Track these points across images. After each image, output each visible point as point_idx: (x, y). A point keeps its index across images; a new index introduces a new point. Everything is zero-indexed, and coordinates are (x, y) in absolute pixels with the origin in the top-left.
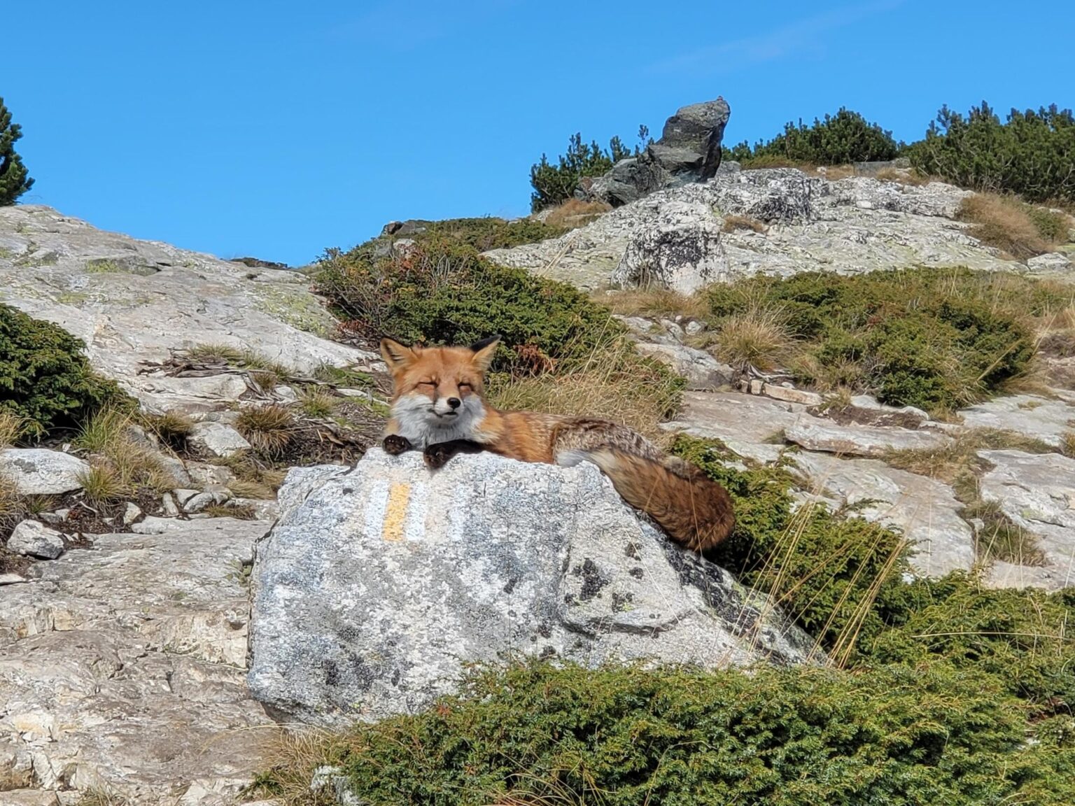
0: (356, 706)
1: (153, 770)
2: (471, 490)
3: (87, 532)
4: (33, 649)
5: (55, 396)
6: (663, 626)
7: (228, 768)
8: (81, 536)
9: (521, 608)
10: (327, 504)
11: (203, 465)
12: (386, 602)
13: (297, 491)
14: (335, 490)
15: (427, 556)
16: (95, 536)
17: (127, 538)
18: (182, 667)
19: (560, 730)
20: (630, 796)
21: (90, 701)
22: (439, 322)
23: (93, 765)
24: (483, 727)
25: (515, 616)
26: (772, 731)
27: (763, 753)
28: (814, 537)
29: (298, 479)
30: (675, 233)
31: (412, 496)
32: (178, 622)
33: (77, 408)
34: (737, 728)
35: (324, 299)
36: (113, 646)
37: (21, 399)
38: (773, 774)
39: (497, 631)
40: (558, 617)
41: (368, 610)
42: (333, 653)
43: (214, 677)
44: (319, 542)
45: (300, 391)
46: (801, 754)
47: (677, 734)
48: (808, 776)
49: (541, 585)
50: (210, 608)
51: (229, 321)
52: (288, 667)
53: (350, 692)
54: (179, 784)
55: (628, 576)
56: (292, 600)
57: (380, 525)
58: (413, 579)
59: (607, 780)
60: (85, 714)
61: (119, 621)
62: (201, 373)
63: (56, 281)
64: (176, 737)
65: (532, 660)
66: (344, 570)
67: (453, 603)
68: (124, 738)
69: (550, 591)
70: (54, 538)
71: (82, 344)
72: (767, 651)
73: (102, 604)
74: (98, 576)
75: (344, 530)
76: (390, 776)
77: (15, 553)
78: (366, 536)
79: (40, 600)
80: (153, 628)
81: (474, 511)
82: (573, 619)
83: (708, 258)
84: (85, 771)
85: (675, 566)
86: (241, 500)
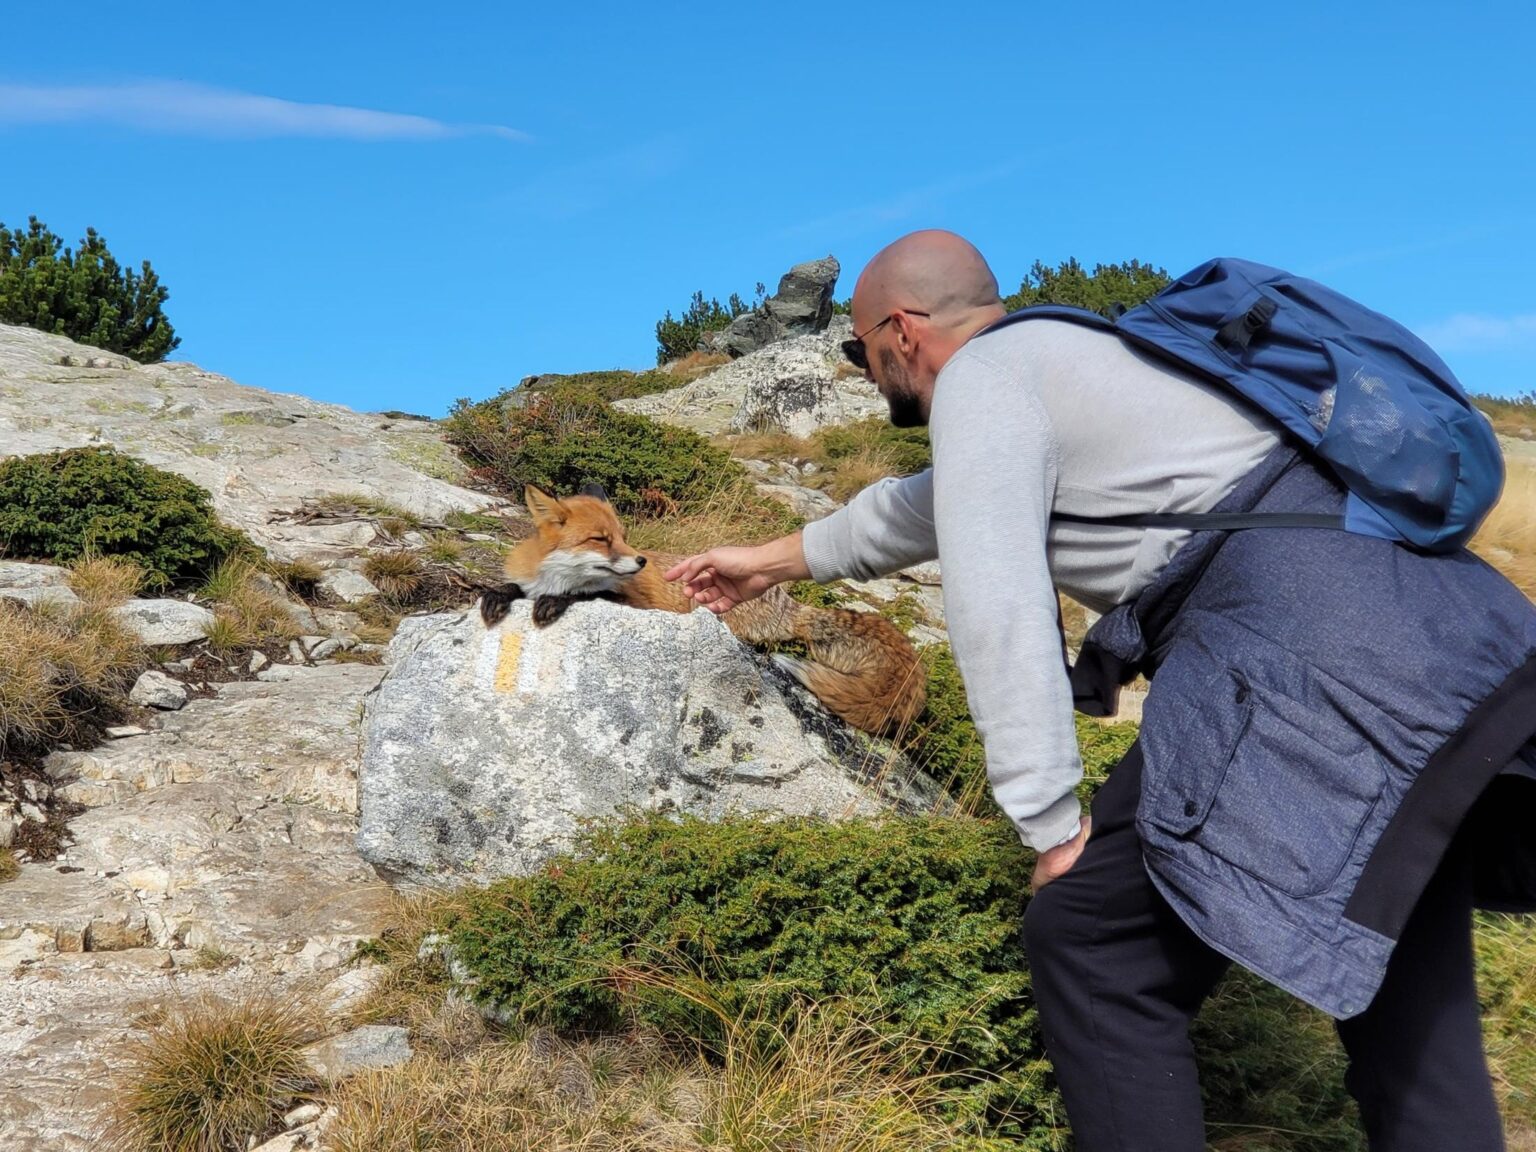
0: (469, 865)
1: (269, 927)
2: (585, 638)
3: (212, 681)
4: (151, 803)
5: (180, 546)
6: (785, 776)
7: (345, 924)
8: (206, 686)
9: (639, 760)
10: (437, 656)
11: (330, 611)
12: (499, 756)
13: (408, 642)
14: (444, 641)
15: (540, 707)
16: (220, 685)
17: (253, 686)
18: (302, 818)
19: (678, 892)
20: (753, 962)
21: (206, 857)
22: (566, 468)
23: (208, 923)
24: (597, 891)
25: (633, 768)
26: (902, 888)
27: (893, 913)
28: (937, 678)
29: (410, 629)
30: (791, 381)
31: (524, 646)
32: (298, 772)
33: (204, 558)
34: (864, 886)
35: (455, 447)
36: (232, 798)
37: (146, 550)
38: (903, 934)
39: (614, 784)
40: (676, 768)
41: (480, 764)
42: (445, 810)
43: (335, 828)
44: (429, 695)
45: (429, 536)
46: (931, 911)
47: (801, 895)
48: (940, 935)
49: (659, 735)
50: (332, 756)
51: (362, 470)
52: (398, 826)
53: (463, 850)
54: (295, 942)
55: (749, 725)
56: (400, 756)
57: (492, 677)
58: (526, 732)
59: (729, 945)
60: (201, 870)
61: (239, 772)
62: (331, 521)
63: (190, 434)
64: (294, 892)
65: (651, 815)
66: (455, 723)
67: (568, 756)
68: (240, 894)
69: (667, 740)
70: (176, 688)
71: (208, 495)
72: (893, 799)
73: (223, 755)
74: (219, 726)
75: (455, 682)
76: (499, 946)
77: (137, 704)
78: (477, 688)
79: (159, 753)
80: (274, 778)
81: (588, 660)
82: (692, 770)
83: (823, 403)
84: (199, 929)
85: (797, 713)
86: (368, 646)
